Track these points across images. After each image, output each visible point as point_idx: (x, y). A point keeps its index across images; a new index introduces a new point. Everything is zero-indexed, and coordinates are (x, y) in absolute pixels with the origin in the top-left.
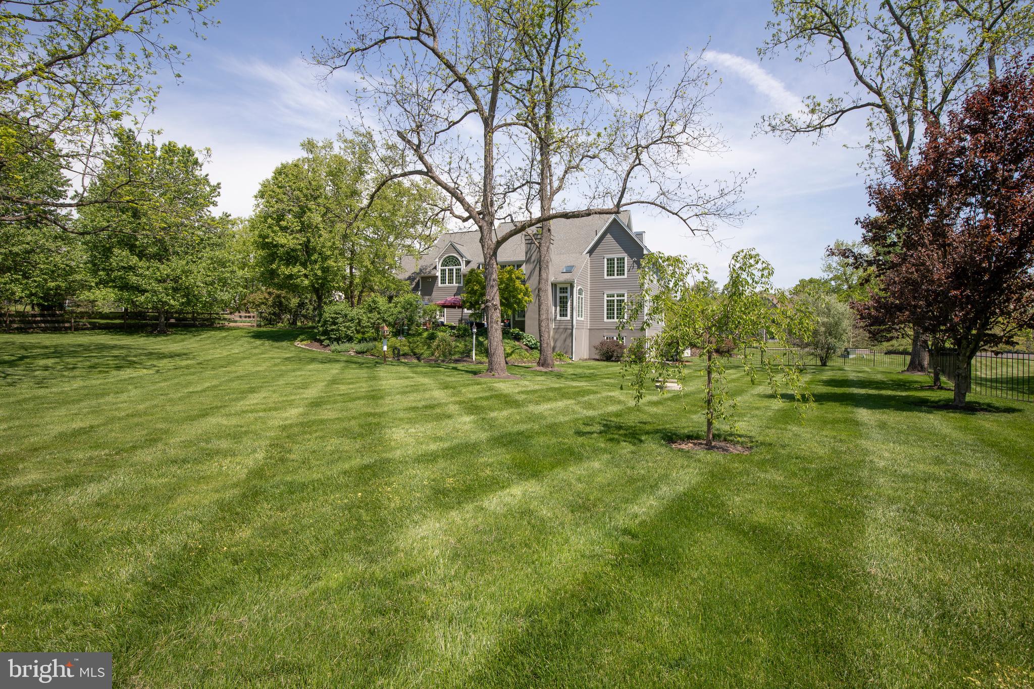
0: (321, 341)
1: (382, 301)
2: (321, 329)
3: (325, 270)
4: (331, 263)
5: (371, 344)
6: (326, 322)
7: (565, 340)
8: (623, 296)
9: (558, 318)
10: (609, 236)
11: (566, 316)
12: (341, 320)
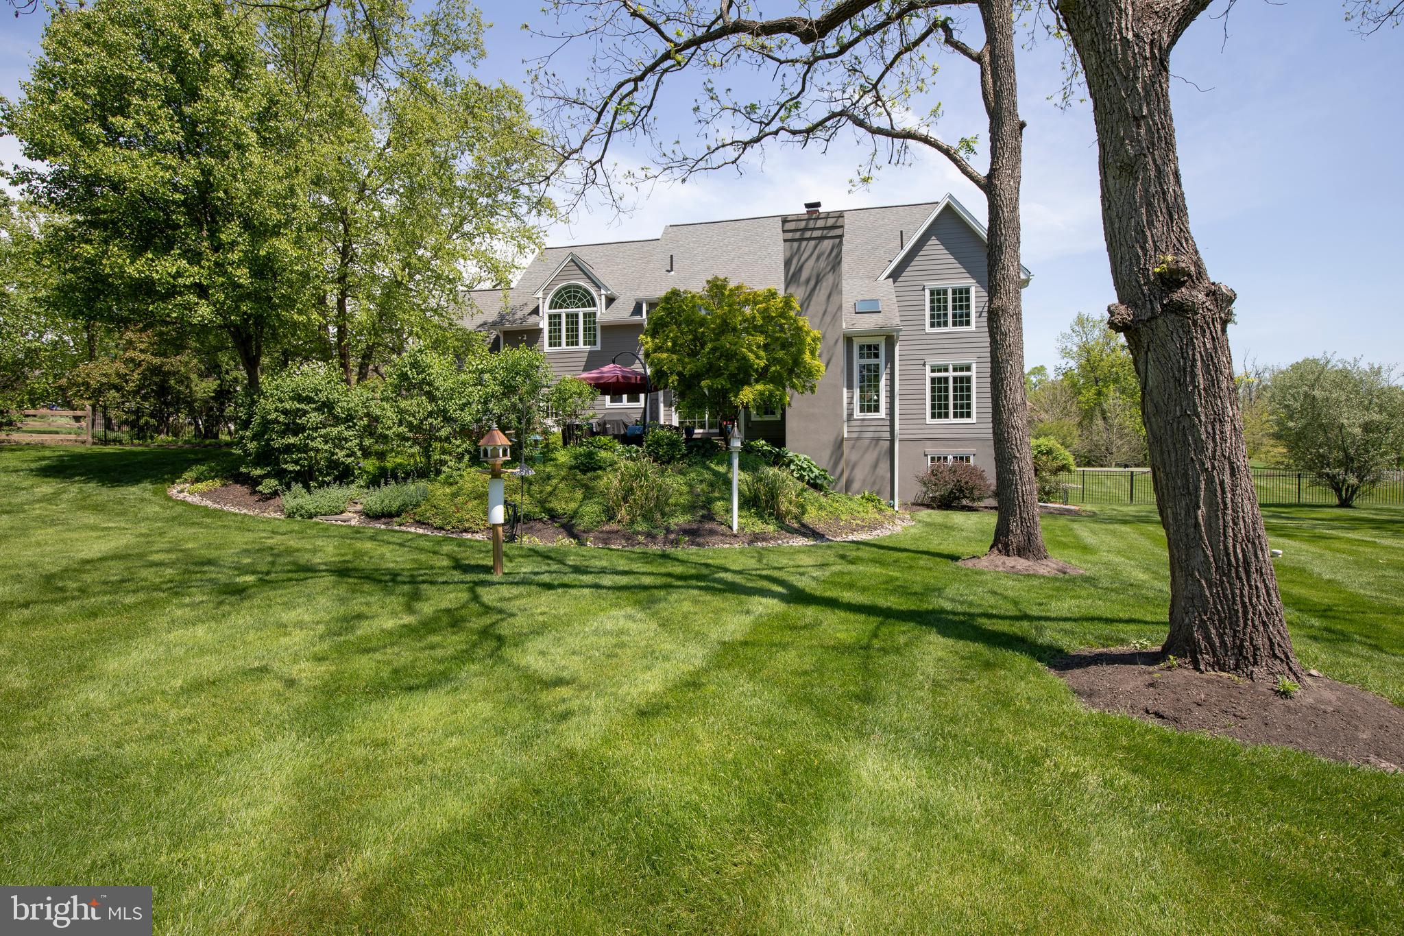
0: (252, 483)
1: (438, 366)
2: (252, 446)
3: (264, 268)
4: (283, 245)
5: (413, 488)
6: (266, 424)
7: (875, 466)
8: (968, 369)
9: (857, 414)
10: (933, 241)
11: (877, 409)
12: (315, 418)
